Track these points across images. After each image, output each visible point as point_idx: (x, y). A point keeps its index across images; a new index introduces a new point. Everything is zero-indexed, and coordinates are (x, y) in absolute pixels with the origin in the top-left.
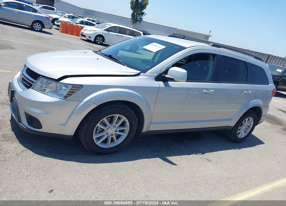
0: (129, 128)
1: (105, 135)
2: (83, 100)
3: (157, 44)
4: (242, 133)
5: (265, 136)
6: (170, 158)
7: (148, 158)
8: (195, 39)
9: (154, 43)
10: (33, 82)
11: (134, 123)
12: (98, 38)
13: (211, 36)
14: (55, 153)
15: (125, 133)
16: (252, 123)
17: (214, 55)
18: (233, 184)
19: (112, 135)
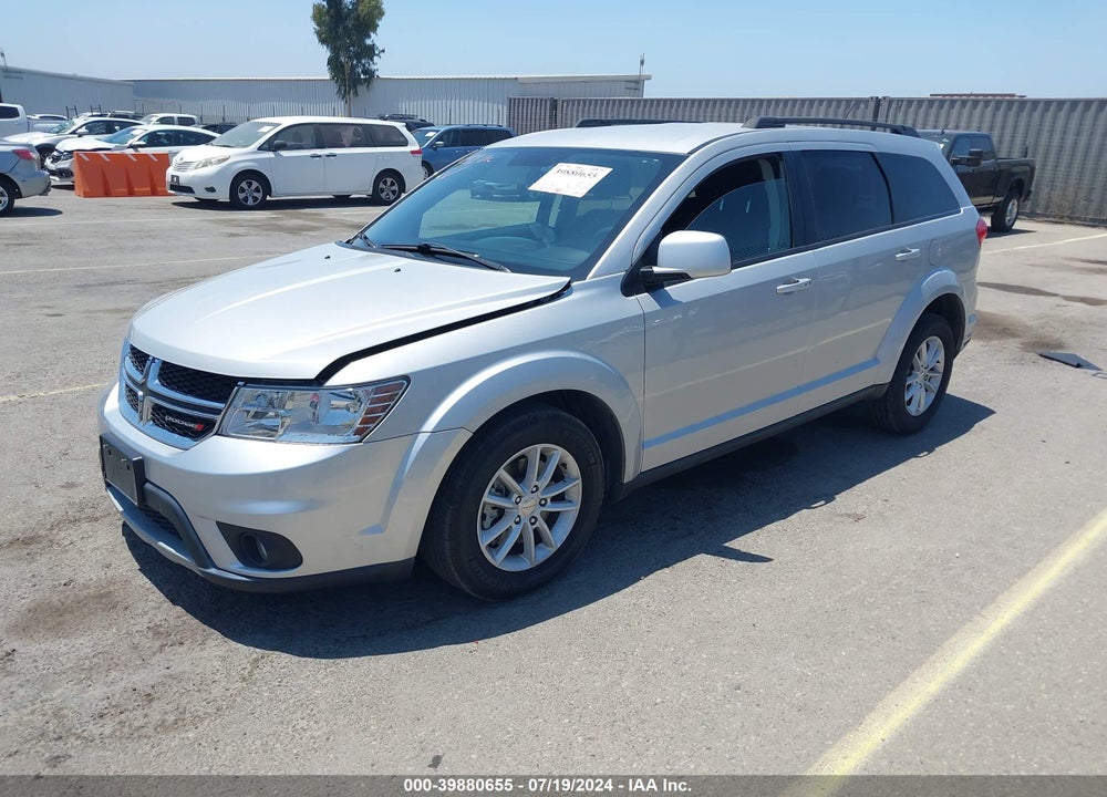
0: (579, 481)
1: (514, 526)
2: (421, 426)
3: (573, 167)
4: (918, 400)
5: (981, 388)
6: (740, 543)
7: (666, 563)
8: (596, 101)
9: (562, 166)
10: (218, 412)
11: (593, 461)
12: (244, 185)
13: (649, 78)
14: (365, 637)
15: (570, 501)
16: (941, 357)
17: (775, 159)
18: (969, 572)
19: (533, 521)
